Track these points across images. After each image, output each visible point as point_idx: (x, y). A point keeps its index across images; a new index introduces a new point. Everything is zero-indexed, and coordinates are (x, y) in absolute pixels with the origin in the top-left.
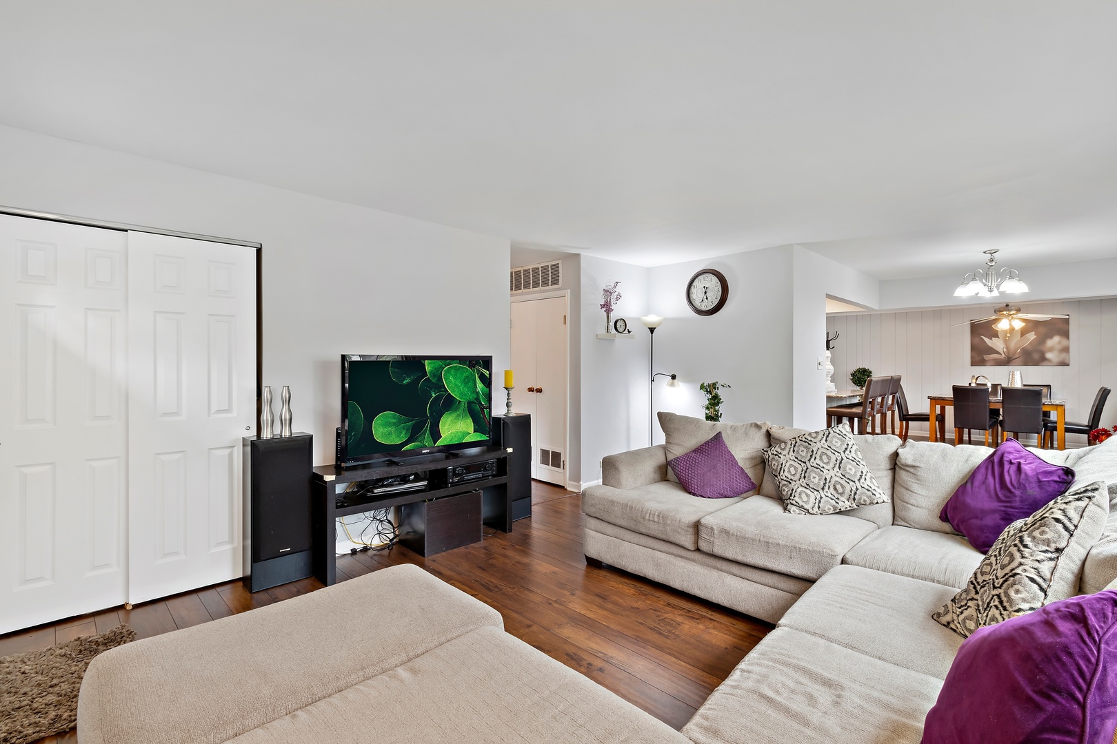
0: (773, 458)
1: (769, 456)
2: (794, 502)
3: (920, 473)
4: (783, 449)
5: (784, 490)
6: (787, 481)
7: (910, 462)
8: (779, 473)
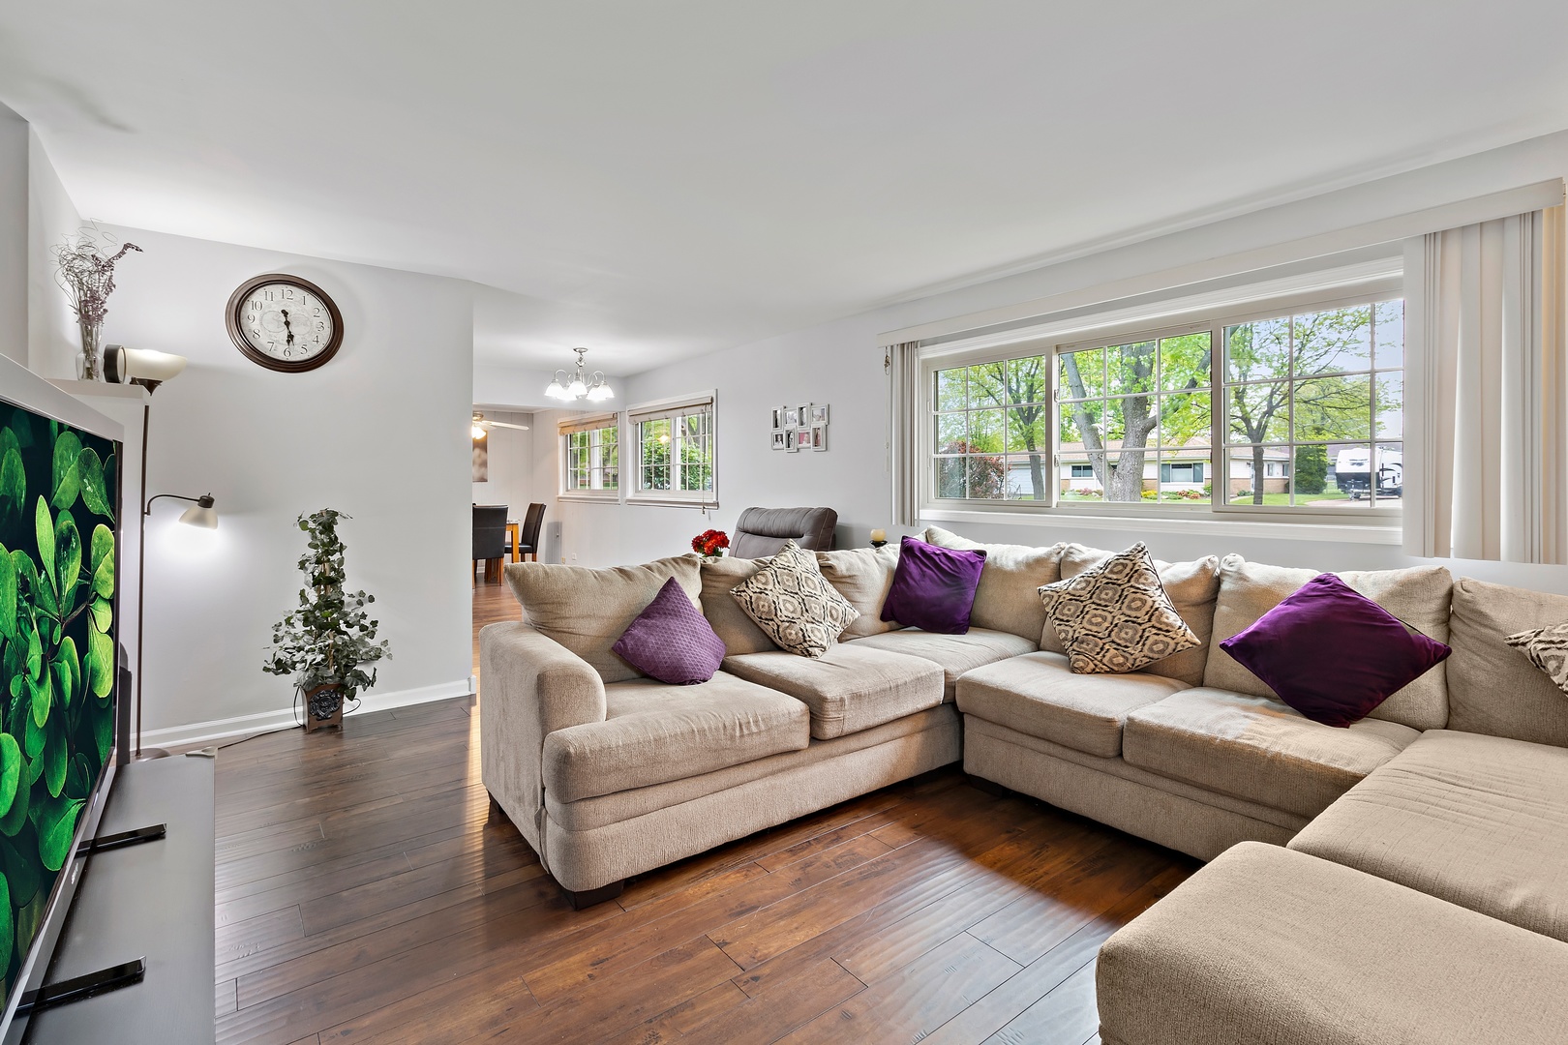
0: (758, 598)
1: (751, 597)
2: (813, 643)
3: (860, 581)
4: (765, 584)
5: (790, 634)
6: (788, 622)
7: (845, 573)
8: (776, 615)
